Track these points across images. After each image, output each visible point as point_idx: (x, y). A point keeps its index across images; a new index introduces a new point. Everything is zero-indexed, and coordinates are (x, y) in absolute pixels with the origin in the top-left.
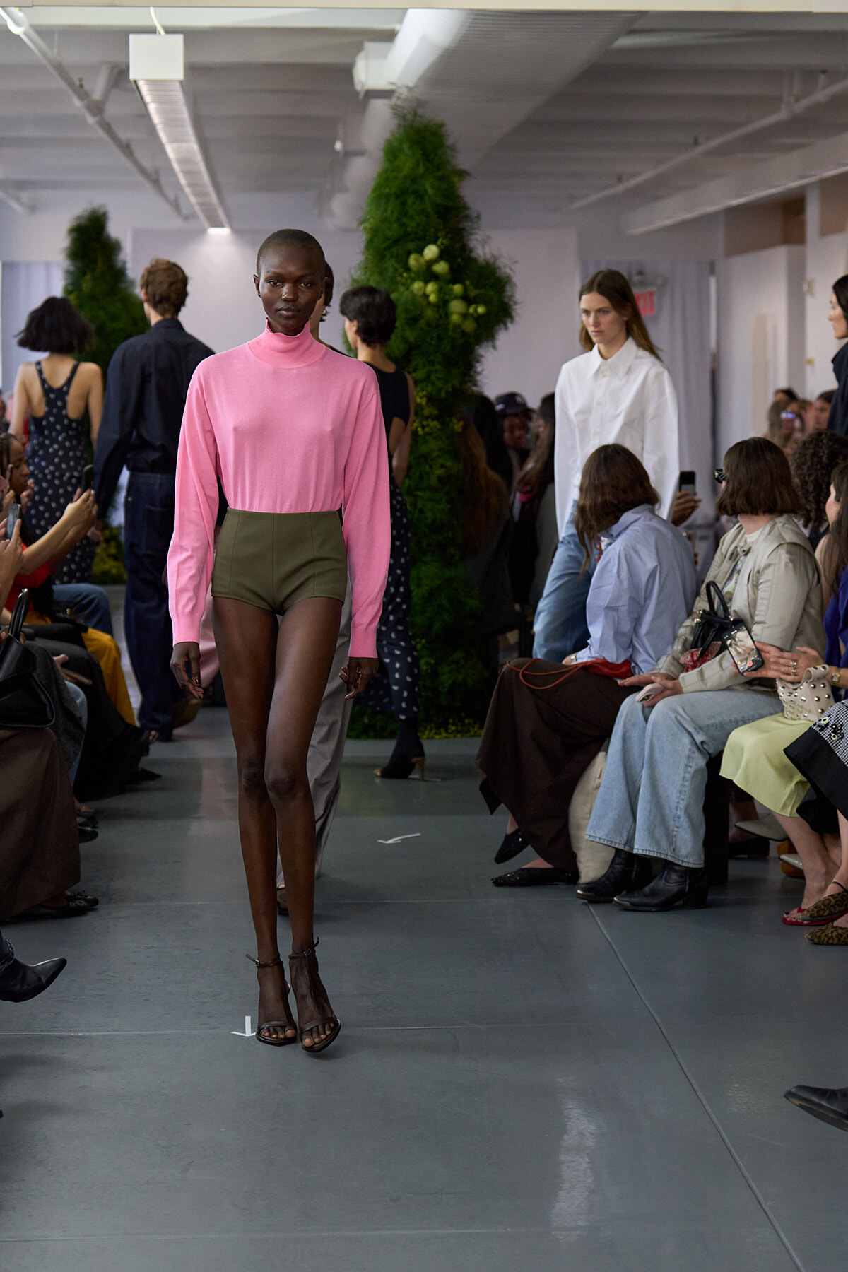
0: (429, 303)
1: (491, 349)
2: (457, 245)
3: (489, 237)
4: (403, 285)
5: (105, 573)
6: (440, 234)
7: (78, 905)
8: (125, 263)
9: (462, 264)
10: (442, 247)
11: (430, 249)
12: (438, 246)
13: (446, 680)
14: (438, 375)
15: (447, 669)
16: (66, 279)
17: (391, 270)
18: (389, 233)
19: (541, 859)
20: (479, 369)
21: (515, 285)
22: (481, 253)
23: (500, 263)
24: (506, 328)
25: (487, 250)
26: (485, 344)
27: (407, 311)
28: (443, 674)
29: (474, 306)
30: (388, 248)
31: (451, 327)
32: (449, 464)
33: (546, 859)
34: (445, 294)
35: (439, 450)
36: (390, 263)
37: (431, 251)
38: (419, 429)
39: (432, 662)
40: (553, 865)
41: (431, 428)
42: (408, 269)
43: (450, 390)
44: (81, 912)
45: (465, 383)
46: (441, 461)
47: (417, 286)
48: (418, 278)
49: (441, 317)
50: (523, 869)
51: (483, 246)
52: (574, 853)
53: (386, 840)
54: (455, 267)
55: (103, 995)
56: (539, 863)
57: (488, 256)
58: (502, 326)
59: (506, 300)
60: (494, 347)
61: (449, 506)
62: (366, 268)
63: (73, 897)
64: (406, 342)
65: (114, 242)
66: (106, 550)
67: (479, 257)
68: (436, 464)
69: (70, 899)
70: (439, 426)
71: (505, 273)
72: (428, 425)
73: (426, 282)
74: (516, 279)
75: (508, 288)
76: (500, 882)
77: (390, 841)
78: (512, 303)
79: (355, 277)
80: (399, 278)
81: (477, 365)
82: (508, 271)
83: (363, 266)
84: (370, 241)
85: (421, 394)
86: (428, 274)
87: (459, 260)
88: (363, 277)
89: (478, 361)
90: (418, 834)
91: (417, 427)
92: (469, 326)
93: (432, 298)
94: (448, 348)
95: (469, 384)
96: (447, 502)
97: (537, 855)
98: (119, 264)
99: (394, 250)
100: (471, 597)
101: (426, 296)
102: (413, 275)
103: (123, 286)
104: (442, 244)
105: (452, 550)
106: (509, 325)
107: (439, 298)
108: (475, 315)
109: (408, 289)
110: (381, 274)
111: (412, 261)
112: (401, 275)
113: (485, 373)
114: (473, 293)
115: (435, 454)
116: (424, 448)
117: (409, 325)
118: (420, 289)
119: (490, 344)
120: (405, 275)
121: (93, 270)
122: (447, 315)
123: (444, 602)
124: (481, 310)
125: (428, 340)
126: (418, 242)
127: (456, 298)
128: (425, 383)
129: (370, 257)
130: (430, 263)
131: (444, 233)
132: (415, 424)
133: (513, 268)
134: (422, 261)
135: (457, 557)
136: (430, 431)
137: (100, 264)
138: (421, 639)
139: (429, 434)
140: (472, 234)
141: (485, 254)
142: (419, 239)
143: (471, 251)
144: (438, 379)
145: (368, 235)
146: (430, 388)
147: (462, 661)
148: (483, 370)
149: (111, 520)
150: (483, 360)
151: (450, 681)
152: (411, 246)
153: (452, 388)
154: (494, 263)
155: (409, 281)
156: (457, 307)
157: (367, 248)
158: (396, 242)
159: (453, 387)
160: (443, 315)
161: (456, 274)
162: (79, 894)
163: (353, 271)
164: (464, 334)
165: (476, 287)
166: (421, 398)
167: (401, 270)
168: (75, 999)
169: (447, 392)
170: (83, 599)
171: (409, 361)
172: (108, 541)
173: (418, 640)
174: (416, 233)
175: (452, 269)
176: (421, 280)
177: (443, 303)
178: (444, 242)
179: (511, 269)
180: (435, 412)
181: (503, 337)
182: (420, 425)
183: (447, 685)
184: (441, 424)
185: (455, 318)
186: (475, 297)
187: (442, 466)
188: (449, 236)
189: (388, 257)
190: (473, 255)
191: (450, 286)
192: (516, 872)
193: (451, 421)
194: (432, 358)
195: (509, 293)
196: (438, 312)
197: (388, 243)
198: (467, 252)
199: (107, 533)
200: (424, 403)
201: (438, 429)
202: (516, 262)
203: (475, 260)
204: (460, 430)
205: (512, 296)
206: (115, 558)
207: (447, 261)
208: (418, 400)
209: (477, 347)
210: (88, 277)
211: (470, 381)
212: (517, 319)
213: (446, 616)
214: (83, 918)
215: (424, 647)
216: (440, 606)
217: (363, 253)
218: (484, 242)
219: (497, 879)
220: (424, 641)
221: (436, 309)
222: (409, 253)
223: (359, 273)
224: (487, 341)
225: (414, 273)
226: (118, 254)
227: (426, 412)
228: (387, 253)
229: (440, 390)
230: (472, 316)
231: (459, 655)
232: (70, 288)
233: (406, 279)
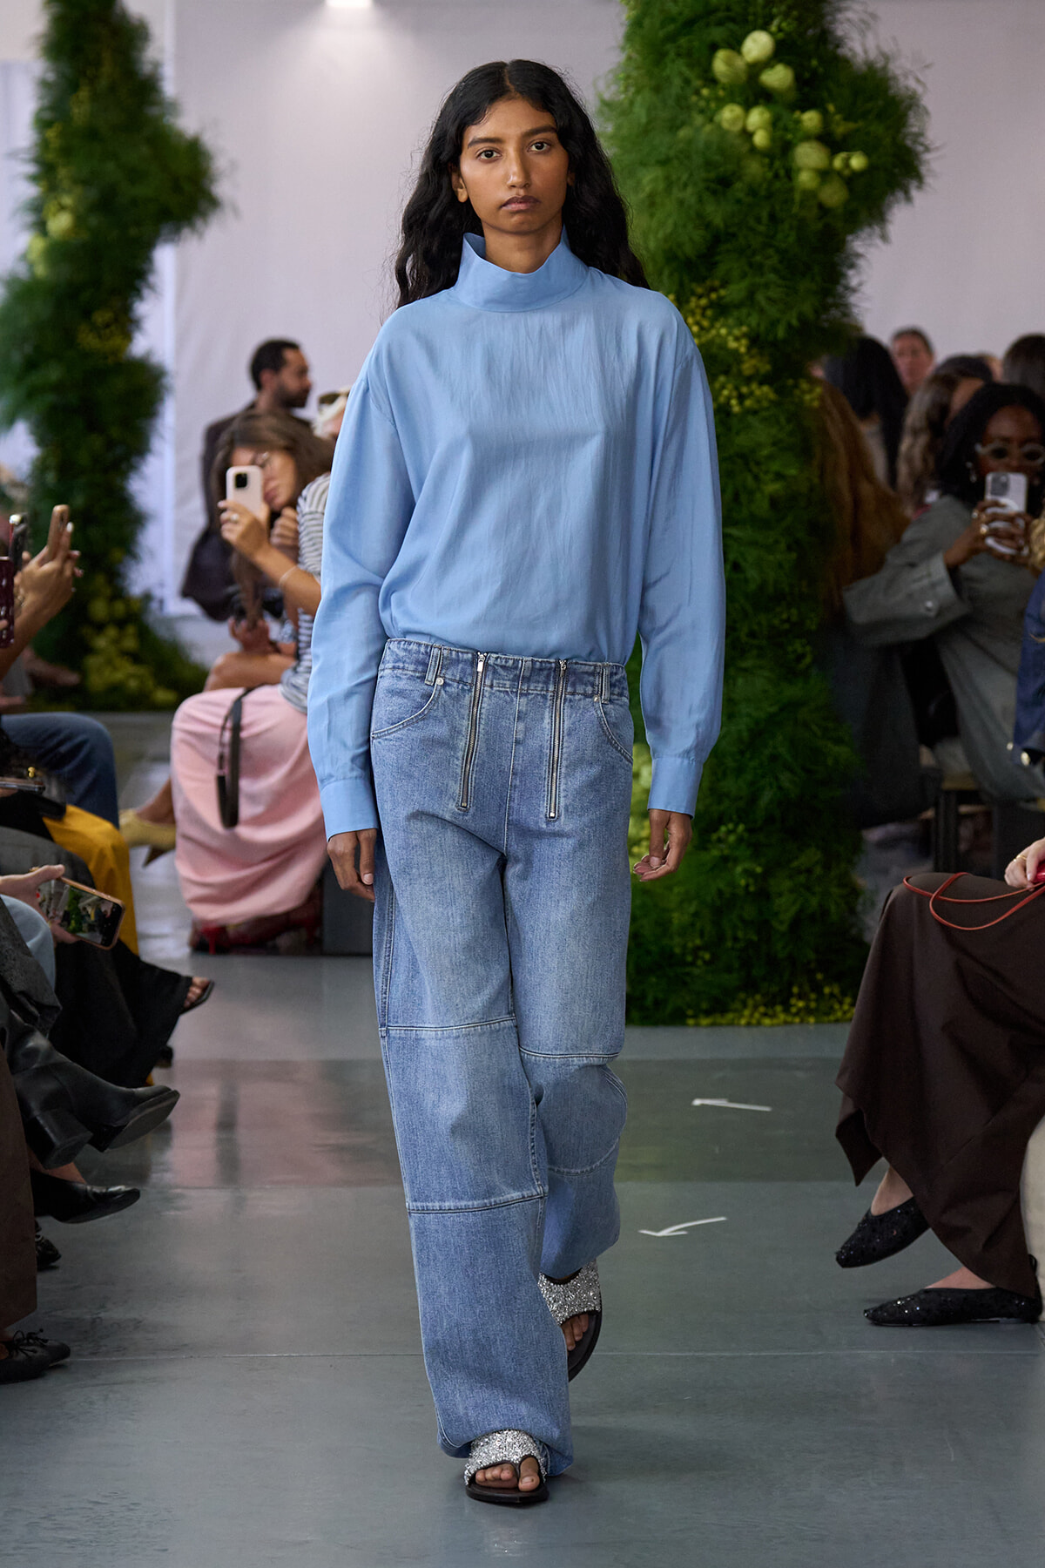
0: (753, 150)
1: (878, 242)
2: (810, 32)
3: (874, 16)
4: (702, 111)
5: (115, 688)
6: (775, 10)
7: (30, 1358)
8: (157, 65)
9: (821, 70)
10: (781, 35)
11: (755, 41)
12: (772, 34)
13: (785, 906)
14: (774, 293)
15: (787, 884)
16: (41, 98)
17: (677, 81)
18: (673, 9)
19: (965, 1270)
20: (854, 282)
21: (927, 112)
22: (858, 49)
23: (895, 68)
24: (908, 199)
25: (871, 43)
26: (867, 230)
27: (708, 164)
28: (780, 895)
29: (843, 155)
30: (672, 38)
31: (797, 197)
32: (793, 472)
33: (980, 1272)
34: (786, 129)
35: (774, 444)
36: (676, 69)
37: (758, 44)
38: (734, 402)
39: (759, 870)
40: (992, 1283)
41: (758, 401)
42: (711, 81)
43: (795, 322)
44: (34, 1371)
45: (826, 308)
46: (775, 466)
47: (729, 114)
48: (731, 98)
49: (776, 176)
50: (927, 1292)
51: (863, 33)
52: (1031, 1257)
53: (658, 1230)
54: (807, 75)
55: (74, 1540)
56: (964, 1279)
57: (873, 55)
58: (900, 195)
59: (909, 142)
60: (884, 238)
61: (794, 555)
62: (628, 77)
63: (18, 1340)
64: (708, 226)
65: (137, 23)
66: (116, 642)
67: (855, 55)
68: (766, 472)
69: (13, 1345)
70: (772, 396)
71: (907, 88)
72: (751, 394)
73: (748, 106)
74: (927, 101)
75: (912, 119)
76: (883, 1316)
77: (664, 1233)
78: (920, 148)
79: (607, 96)
80: (694, 98)
81: (851, 273)
82: (912, 83)
83: (622, 76)
84: (637, 24)
85: (736, 332)
86: (752, 92)
87: (814, 63)
88: (623, 96)
89: (852, 266)
90: (722, 1219)
91: (729, 398)
92: (834, 195)
93: (760, 139)
94: (792, 239)
95: (835, 313)
96: (789, 548)
97: (961, 1264)
98: (147, 69)
99: (683, 41)
100: (839, 741)
101: (747, 135)
102: (721, 93)
103: (154, 111)
104: (780, 30)
105: (798, 646)
106: (914, 193)
107: (773, 139)
108: (846, 172)
109: (711, 120)
110: (657, 89)
111: (721, 63)
112: (697, 92)
113: (866, 289)
114: (841, 129)
115: (765, 452)
116: (742, 441)
117: (714, 193)
118: (734, 121)
119: (877, 230)
120: (705, 92)
121: (92, 81)
122: (790, 173)
123: (783, 750)
124: (857, 162)
125: (752, 222)
126: (731, 26)
127: (807, 138)
128: (744, 311)
129: (635, 55)
130: (756, 68)
131: (783, 8)
132: (726, 392)
133: (922, 78)
134: (740, 63)
135: (808, 660)
136: (756, 406)
137: (107, 69)
138: (736, 825)
139: (755, 412)
140: (839, 10)
141: (866, 52)
142: (733, 20)
143: (839, 43)
144: (769, 299)
145: (634, 13)
146: (754, 320)
147: (818, 870)
148: (860, 284)
149: (127, 582)
150: (861, 262)
151: (794, 909)
152: (717, 33)
153: (799, 319)
154: (885, 68)
155: (713, 105)
156: (809, 156)
157: (629, 38)
158: (689, 24)
159: (802, 318)
160: (782, 172)
161: (807, 92)
162: (30, 1335)
163: (601, 84)
164: (823, 210)
165: (846, 119)
166: (737, 339)
167: (697, 83)
168: (21, 1548)
169: (790, 326)
170: (61, 743)
171: (712, 266)
172: (121, 624)
173: (731, 826)
174: (728, 9)
175: (798, 78)
176: (739, 103)
177: (782, 148)
178: (784, 25)
179: (918, 81)
180: (766, 368)
181: (900, 217)
182: (735, 394)
183: (787, 917)
184: (777, 391)
185: (805, 179)
186: (845, 137)
187: (779, 476)
188: (795, 13)
189: (672, 55)
190: (843, 51)
191: (797, 114)
192: (913, 1297)
193: (796, 386)
194: (758, 258)
195: (915, 130)
196: (771, 164)
197: (671, 28)
198: (831, 47)
199: (120, 608)
200: (743, 350)
201: (771, 402)
202: (927, 67)
203: (846, 62)
204: (816, 404)
205: (921, 134)
206: (135, 658)
207: (788, 64)
208: (732, 344)
209: (849, 238)
210: (84, 93)
211: (837, 306)
212: (929, 180)
213: (785, 779)
214: (39, 1384)
215: (740, 840)
216: (774, 758)
217: (623, 49)
218: (865, 26)
219: (875, 1310)
220: (741, 828)
221: (767, 161)
222: (714, 48)
223: (614, 88)
224: (870, 225)
225: (724, 89)
226: (141, 50)
227: (748, 367)
228: (669, 47)
229: (774, 324)
230: (839, 173)
231: (810, 857)
232: (47, 115)
233: (708, 100)
